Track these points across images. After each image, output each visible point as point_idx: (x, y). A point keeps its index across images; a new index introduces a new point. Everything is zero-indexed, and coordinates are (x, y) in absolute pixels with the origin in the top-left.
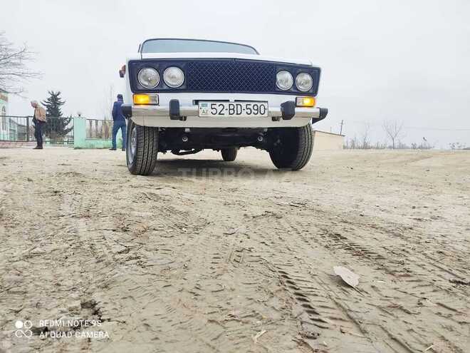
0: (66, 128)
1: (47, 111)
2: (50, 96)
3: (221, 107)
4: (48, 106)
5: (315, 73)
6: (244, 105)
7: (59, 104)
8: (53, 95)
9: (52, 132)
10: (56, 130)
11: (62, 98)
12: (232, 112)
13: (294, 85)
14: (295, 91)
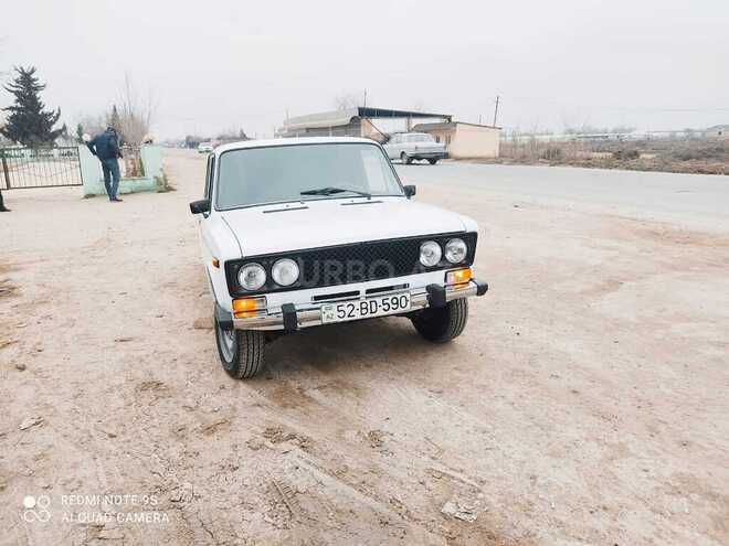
0: (54, 128)
1: (17, 101)
2: (18, 76)
3: (351, 307)
4: (16, 93)
5: (470, 239)
6: (379, 301)
7: (36, 89)
8: (23, 72)
9: (33, 137)
10: (37, 134)
11: (40, 77)
12: (364, 311)
13: (443, 257)
14: (444, 265)
